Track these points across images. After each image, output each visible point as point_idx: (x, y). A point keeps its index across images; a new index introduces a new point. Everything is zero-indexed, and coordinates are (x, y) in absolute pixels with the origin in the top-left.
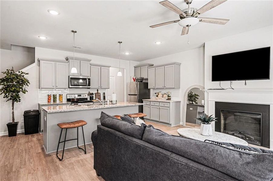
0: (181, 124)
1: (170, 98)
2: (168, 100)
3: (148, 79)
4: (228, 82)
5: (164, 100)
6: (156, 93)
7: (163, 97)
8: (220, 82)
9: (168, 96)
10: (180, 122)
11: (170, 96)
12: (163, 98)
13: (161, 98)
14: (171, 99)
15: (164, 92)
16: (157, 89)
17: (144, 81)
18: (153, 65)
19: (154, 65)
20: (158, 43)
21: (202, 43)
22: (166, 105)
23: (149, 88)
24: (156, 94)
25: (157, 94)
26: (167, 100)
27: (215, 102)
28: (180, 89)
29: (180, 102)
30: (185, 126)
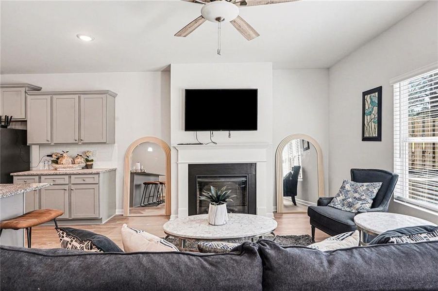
0: (117, 214)
1: (92, 164)
2: (87, 168)
3: (26, 121)
4: (207, 133)
5: (77, 169)
6: (51, 156)
7: (73, 163)
8: (195, 132)
9: (87, 160)
10: (116, 209)
11: (92, 161)
12: (74, 166)
13: (71, 165)
14: (94, 167)
15: (74, 151)
16: (56, 145)
17: (12, 126)
18: (39, 89)
19: (42, 90)
20: (86, 39)
21: (164, 64)
22: (88, 181)
23: (29, 143)
24: (49, 158)
25: (54, 157)
26: (83, 168)
27: (189, 165)
28: (116, 144)
29: (115, 170)
30: (128, 215)
